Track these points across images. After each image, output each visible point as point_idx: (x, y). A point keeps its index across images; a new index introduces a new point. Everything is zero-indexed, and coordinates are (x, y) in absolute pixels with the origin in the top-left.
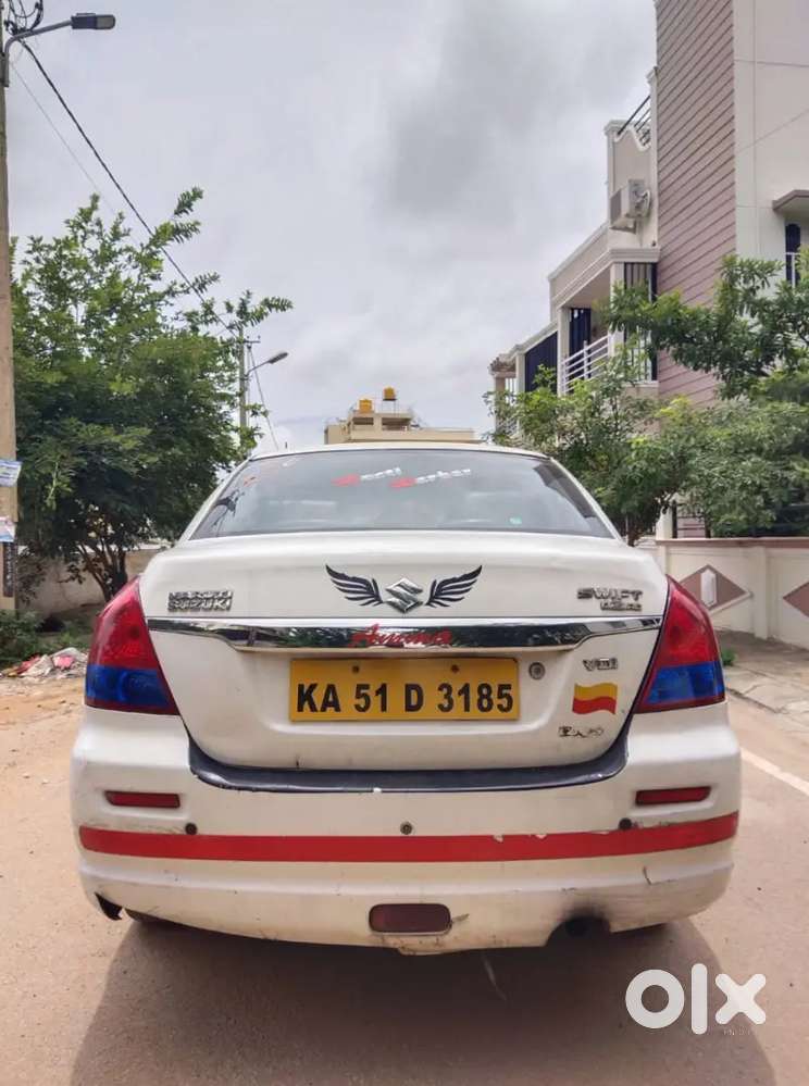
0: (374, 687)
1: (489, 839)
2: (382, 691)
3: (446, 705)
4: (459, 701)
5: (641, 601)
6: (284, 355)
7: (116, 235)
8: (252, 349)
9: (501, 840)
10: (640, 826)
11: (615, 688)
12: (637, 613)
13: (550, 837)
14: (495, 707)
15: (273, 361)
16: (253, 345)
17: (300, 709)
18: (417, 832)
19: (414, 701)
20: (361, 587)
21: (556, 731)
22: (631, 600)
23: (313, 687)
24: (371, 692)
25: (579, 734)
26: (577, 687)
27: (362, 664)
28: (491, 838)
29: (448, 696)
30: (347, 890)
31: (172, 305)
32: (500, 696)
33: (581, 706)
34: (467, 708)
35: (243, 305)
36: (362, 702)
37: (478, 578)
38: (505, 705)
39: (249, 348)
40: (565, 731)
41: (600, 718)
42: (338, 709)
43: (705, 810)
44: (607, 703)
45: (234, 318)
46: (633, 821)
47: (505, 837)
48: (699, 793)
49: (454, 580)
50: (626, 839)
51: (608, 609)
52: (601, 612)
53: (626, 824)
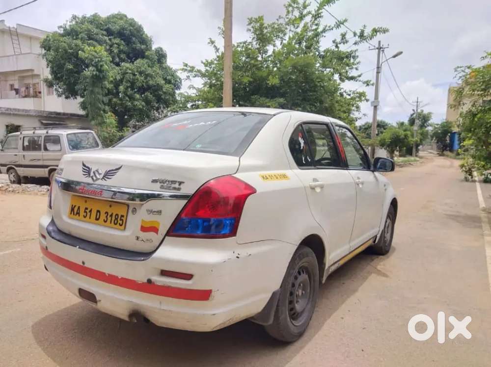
0: (89, 210)
1: (104, 274)
2: (91, 211)
3: (106, 220)
4: (109, 218)
5: (182, 186)
6: (401, 53)
7: (305, 7)
8: (385, 52)
9: (107, 275)
10: (155, 283)
11: (158, 223)
12: (178, 192)
13: (122, 278)
14: (118, 224)
15: (394, 57)
16: (385, 50)
17: (71, 213)
18: (86, 265)
19: (98, 217)
20: (87, 170)
21: (134, 238)
22: (177, 186)
23: (75, 206)
24: (88, 211)
25: (143, 240)
26: (143, 220)
27: (87, 199)
28: (104, 273)
29: (107, 217)
30: (74, 281)
31: (325, 37)
32: (121, 220)
33: (144, 229)
34: (111, 222)
35: (362, 32)
36: (85, 214)
37: (120, 170)
38: (121, 224)
39: (383, 51)
40: (138, 238)
41: (151, 235)
42: (79, 216)
43: (188, 285)
44: (155, 230)
45: (357, 39)
46: (152, 280)
47: (109, 274)
48: (188, 277)
49: (113, 170)
50: (149, 287)
51: (163, 188)
52: (159, 189)
53: (149, 281)
